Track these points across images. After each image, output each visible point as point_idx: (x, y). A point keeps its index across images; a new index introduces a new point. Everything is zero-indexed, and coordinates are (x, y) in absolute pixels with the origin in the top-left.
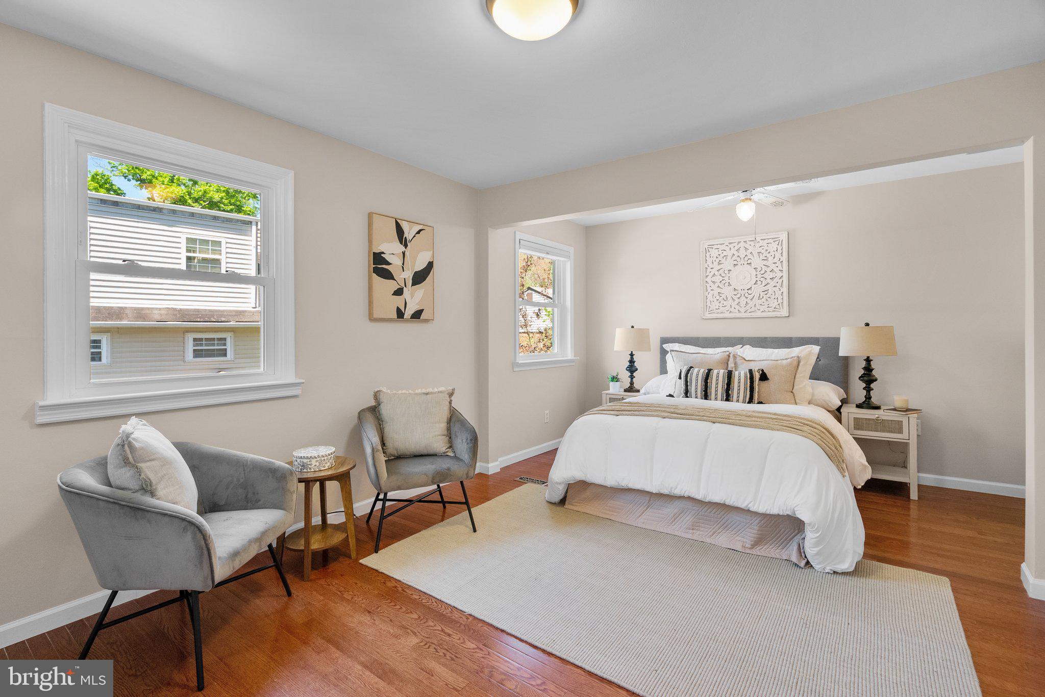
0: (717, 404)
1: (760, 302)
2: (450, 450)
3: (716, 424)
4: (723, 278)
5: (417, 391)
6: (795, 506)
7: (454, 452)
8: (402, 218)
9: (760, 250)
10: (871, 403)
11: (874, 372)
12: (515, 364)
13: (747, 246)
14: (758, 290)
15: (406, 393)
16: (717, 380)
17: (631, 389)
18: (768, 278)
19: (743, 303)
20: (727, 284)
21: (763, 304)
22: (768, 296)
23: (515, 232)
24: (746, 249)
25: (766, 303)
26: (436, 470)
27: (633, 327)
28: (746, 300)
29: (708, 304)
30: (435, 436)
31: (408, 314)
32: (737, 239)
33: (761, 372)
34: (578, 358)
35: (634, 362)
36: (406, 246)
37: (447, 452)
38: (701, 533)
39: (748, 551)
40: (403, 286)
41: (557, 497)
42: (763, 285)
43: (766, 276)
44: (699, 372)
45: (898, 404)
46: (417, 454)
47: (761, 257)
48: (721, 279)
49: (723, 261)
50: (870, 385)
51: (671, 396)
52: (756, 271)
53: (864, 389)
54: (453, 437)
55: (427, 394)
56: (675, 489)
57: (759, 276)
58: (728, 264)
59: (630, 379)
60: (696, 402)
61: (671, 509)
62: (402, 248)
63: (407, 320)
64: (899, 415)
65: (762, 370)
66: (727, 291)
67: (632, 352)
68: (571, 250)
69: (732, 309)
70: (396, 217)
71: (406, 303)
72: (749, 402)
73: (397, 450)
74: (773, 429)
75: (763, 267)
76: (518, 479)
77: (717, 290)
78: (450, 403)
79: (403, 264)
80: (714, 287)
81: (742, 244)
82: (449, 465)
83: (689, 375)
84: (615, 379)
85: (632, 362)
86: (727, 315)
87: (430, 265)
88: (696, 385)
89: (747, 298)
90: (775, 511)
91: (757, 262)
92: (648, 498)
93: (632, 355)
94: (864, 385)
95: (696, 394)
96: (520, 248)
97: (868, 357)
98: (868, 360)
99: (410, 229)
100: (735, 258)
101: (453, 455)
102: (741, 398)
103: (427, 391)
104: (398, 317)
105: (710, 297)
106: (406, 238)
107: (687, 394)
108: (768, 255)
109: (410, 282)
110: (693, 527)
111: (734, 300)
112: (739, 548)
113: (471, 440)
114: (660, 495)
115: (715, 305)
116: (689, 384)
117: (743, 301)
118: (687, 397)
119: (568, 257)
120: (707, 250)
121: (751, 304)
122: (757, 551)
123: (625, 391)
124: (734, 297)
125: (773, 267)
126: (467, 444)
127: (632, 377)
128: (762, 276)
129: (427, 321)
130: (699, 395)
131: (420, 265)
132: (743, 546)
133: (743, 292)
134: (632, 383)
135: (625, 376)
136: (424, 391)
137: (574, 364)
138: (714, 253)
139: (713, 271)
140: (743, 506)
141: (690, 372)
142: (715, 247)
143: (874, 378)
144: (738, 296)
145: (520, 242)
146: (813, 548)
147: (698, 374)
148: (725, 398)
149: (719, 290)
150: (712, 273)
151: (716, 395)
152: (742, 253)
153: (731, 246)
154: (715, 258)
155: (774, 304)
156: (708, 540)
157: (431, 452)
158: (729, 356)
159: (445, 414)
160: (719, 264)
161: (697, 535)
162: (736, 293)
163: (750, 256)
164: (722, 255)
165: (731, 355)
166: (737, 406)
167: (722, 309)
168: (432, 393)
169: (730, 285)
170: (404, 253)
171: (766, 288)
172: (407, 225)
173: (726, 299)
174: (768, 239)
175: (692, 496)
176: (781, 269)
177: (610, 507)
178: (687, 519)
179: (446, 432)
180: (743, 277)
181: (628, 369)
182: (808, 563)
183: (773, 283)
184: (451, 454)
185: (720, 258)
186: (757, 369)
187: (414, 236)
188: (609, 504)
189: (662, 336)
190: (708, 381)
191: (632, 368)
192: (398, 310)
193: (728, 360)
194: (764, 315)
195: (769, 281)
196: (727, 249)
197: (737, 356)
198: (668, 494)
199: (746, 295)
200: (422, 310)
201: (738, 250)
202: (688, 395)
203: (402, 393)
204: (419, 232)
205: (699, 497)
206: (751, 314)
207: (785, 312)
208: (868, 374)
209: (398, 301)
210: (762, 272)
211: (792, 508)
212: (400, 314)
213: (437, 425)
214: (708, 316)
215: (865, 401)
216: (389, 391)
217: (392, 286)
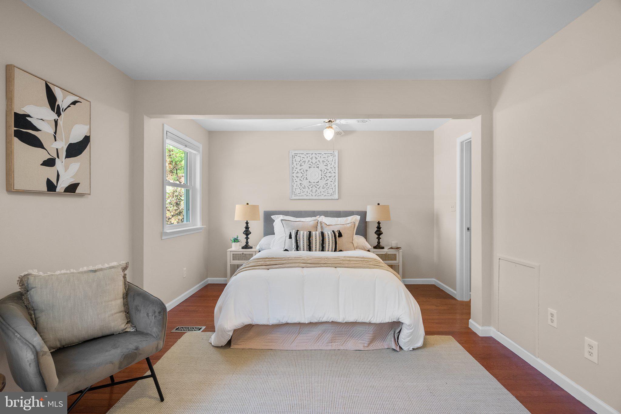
0: (316, 254)
1: (323, 190)
2: (129, 325)
3: (337, 268)
4: (303, 175)
5: (81, 270)
6: (400, 315)
7: (135, 327)
8: (54, 83)
9: (323, 159)
10: (380, 246)
11: (381, 229)
12: (163, 234)
13: (317, 157)
14: (322, 183)
15: (67, 274)
16: (316, 238)
17: (246, 247)
18: (328, 176)
19: (314, 190)
20: (305, 178)
21: (325, 191)
22: (328, 186)
23: (163, 125)
24: (316, 158)
25: (327, 191)
26: (123, 353)
27: (248, 204)
28: (316, 189)
29: (294, 190)
30: (112, 315)
31: (62, 186)
32: (311, 152)
33: (338, 232)
34: (206, 226)
35: (249, 228)
36: (59, 114)
37: (126, 328)
38: (336, 344)
39: (367, 349)
40: (55, 156)
41: (224, 342)
42: (325, 180)
43: (327, 175)
44: (304, 233)
45: (394, 245)
46: (89, 339)
47: (324, 164)
48: (302, 175)
49: (303, 164)
50: (379, 236)
51: (286, 250)
52: (322, 172)
53: (377, 238)
54: (133, 312)
55: (95, 271)
56: (323, 318)
57: (323, 175)
58: (305, 167)
59: (246, 240)
60: (304, 253)
61: (315, 332)
62: (55, 116)
63: (60, 194)
64: (394, 251)
65: (339, 231)
66: (305, 183)
67: (247, 221)
68: (201, 146)
69: (308, 194)
70: (48, 80)
71: (58, 176)
72: (335, 251)
73: (60, 341)
74: (370, 268)
75: (325, 170)
76: (174, 331)
77: (299, 182)
78: (124, 277)
79: (55, 133)
80: (298, 180)
81: (314, 155)
82: (136, 344)
83: (298, 236)
84: (236, 240)
85: (247, 228)
86: (305, 197)
87: (86, 140)
88: (303, 242)
89: (316, 187)
90: (387, 320)
91: (322, 167)
92: (299, 328)
93: (247, 223)
94: (377, 236)
95: (304, 248)
96: (167, 138)
97: (379, 222)
98: (379, 223)
99: (64, 98)
100: (310, 163)
101: (134, 330)
102: (330, 249)
103: (97, 267)
104: (49, 189)
105: (295, 186)
106: (58, 105)
107: (297, 248)
108: (328, 163)
109: (63, 154)
110: (332, 341)
111: (309, 188)
112: (362, 348)
113: (160, 313)
114: (311, 324)
115: (298, 191)
116: (298, 242)
117: (314, 189)
118: (298, 250)
119: (198, 151)
120: (293, 156)
121: (319, 191)
122: (370, 348)
123: (243, 248)
124: (309, 186)
125: (330, 170)
126: (155, 317)
127: (247, 238)
128: (325, 175)
129: (82, 195)
130: (305, 248)
131: (76, 137)
132: (363, 346)
133: (314, 184)
134: (247, 243)
135: (242, 237)
136: (91, 268)
137: (201, 231)
138: (298, 159)
139: (297, 170)
140: (367, 321)
141: (298, 233)
142: (298, 155)
143: (381, 232)
144: (312, 186)
145: (167, 134)
146: (406, 338)
147: (303, 236)
148: (321, 249)
149: (301, 182)
150: (296, 171)
151: (316, 248)
152: (314, 160)
153: (308, 155)
154: (298, 162)
155: (331, 191)
156: (341, 348)
157: (107, 332)
158: (318, 223)
159: (120, 289)
160: (301, 166)
161: (334, 346)
162: (310, 184)
163: (318, 163)
164: (302, 161)
165: (319, 222)
166: (328, 254)
167: (302, 194)
168: (101, 270)
169: (307, 179)
170: (56, 122)
171: (326, 182)
172: (61, 92)
173: (304, 188)
174: (328, 154)
175: (335, 321)
176: (335, 172)
177: (269, 339)
178: (328, 336)
179: (122, 309)
180: (314, 175)
181: (244, 233)
182: (401, 348)
183: (330, 179)
184: (132, 330)
185: (301, 162)
186: (337, 230)
187: (69, 106)
188: (268, 338)
189: (265, 210)
190: (311, 239)
191: (247, 232)
192: (49, 182)
193: (317, 225)
194: (326, 198)
195: (328, 178)
196: (305, 157)
197: (322, 223)
198: (317, 322)
199: (316, 185)
200: (78, 184)
201: (312, 158)
202: (299, 249)
203: (61, 274)
204: (74, 103)
205: (340, 320)
206: (318, 197)
207: (336, 196)
208: (379, 230)
209: (50, 173)
210: (325, 173)
211: (398, 317)
212: (51, 187)
213: (113, 303)
214: (294, 197)
215: (377, 244)
216: (41, 273)
217: (41, 155)
